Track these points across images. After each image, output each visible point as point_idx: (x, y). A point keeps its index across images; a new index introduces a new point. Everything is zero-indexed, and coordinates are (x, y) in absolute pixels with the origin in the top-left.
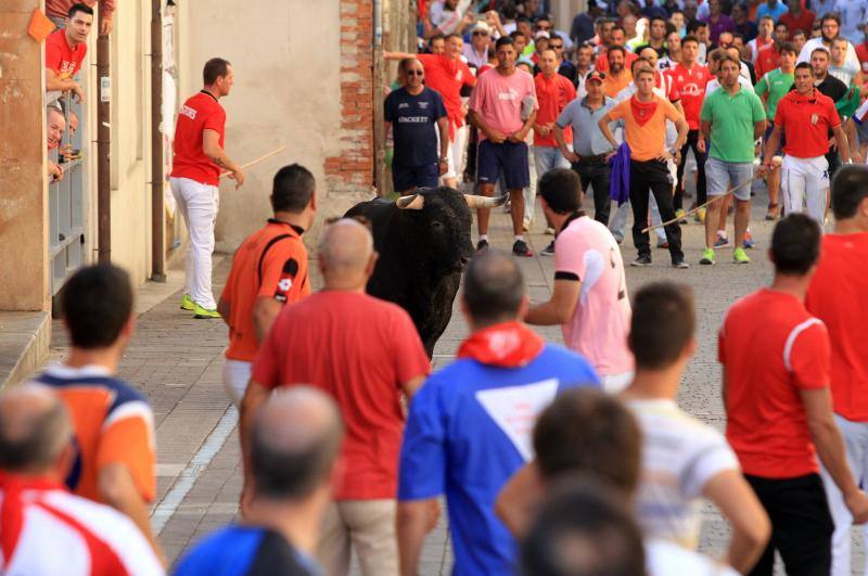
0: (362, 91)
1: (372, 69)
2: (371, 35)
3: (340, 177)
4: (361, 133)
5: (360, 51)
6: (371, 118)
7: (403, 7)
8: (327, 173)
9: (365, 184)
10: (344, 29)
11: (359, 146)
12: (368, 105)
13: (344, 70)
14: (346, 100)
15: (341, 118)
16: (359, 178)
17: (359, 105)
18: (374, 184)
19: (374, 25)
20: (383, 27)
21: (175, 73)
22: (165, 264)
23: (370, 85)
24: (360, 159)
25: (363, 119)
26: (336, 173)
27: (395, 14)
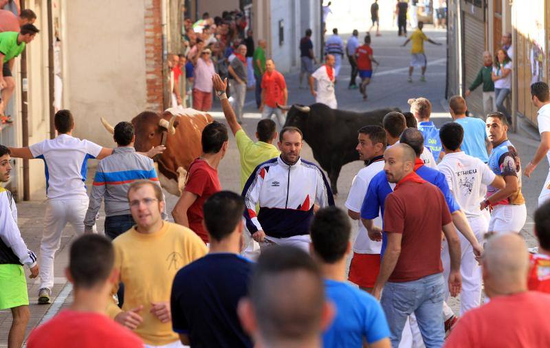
0: (157, 84)
1: (162, 72)
2: (161, 55)
4: (157, 105)
5: (157, 63)
6: (161, 98)
7: (178, 39)
10: (147, 52)
12: (161, 91)
13: (148, 73)
14: (149, 88)
15: (146, 97)
17: (156, 90)
19: (163, 50)
20: (167, 51)
21: (61, 75)
23: (161, 80)
25: (158, 98)
27: (173, 44)
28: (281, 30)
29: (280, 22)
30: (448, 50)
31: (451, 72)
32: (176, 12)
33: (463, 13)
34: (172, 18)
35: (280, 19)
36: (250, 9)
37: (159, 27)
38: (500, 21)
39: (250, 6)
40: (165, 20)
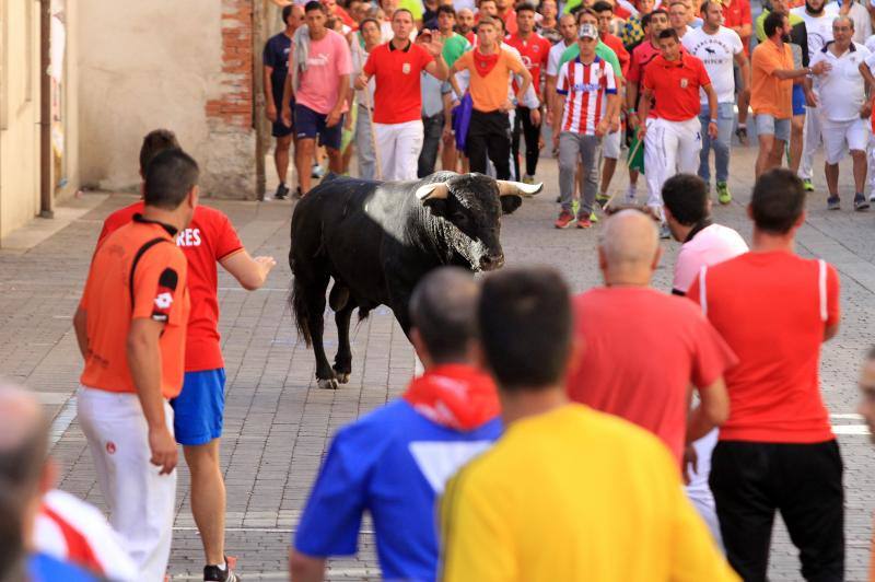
0: (242, 37)
1: (252, 15)
3: (220, 119)
4: (241, 77)
6: (250, 63)
8: (208, 115)
9: (244, 126)
11: (239, 90)
12: (248, 51)
13: (225, 17)
14: (227, 46)
15: (221, 62)
16: (239, 120)
17: (240, 50)
18: (253, 126)
21: (63, 17)
22: (53, 201)
23: (249, 31)
24: (240, 102)
25: (243, 64)
26: (217, 116)
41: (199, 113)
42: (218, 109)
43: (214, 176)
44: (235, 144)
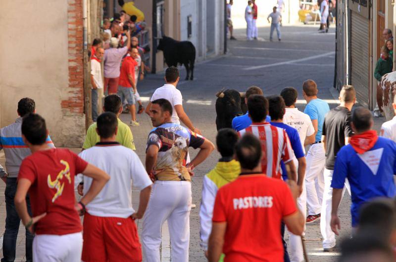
0: (78, 70)
1: (83, 60)
2: (82, 45)
3: (68, 109)
4: (78, 89)
5: (78, 52)
6: (82, 83)
7: (97, 32)
8: (62, 107)
9: (80, 112)
10: (70, 42)
11: (77, 95)
12: (81, 77)
13: (70, 61)
14: (71, 74)
15: (69, 82)
16: (77, 110)
17: (77, 76)
18: (84, 112)
19: (83, 40)
20: (88, 41)
23: (82, 67)
24: (78, 101)
25: (79, 83)
26: (67, 108)
27: (93, 35)
28: (189, 24)
29: (188, 18)
30: (336, 44)
31: (340, 64)
32: (96, 7)
33: (350, 12)
34: (92, 12)
35: (188, 14)
36: (162, 5)
37: (80, 20)
38: (384, 19)
39: (162, 2)
40: (86, 14)
41: (58, 106)
42: (67, 104)
43: (65, 136)
44: (76, 121)
